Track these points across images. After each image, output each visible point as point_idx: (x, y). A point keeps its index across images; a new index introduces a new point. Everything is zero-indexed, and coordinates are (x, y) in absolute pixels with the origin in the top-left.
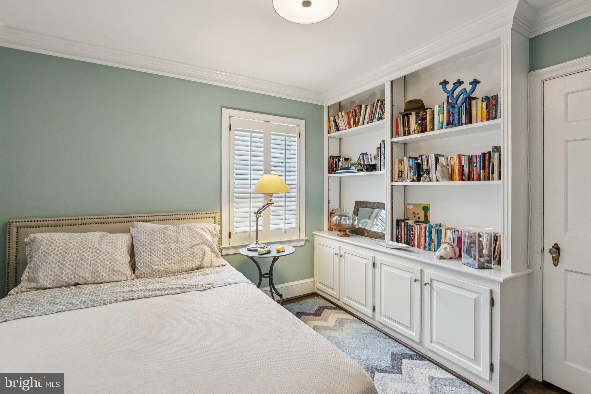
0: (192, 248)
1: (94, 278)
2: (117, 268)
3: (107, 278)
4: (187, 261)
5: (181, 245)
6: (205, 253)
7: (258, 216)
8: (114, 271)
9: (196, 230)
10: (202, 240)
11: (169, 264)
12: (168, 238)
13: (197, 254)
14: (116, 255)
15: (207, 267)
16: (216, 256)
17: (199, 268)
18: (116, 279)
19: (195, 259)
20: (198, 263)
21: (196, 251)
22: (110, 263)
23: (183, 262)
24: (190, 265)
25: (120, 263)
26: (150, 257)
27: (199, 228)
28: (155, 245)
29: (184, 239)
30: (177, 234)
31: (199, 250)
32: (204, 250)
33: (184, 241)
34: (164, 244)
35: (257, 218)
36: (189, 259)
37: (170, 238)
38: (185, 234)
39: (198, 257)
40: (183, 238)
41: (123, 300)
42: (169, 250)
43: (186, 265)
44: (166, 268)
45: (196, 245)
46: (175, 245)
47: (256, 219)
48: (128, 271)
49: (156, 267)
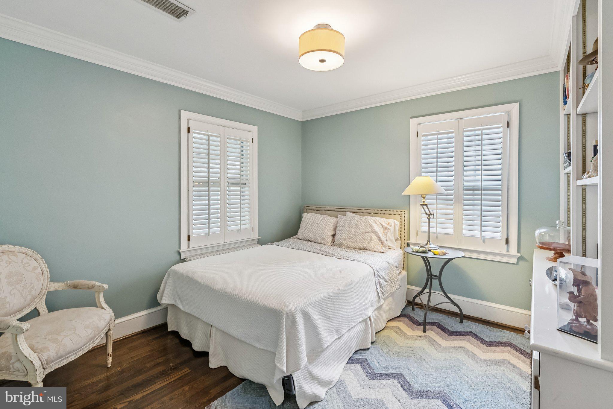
0: (364, 234)
1: (315, 239)
2: (324, 236)
3: (319, 241)
4: (359, 242)
5: (358, 231)
6: (371, 239)
7: (429, 217)
8: (322, 238)
9: (370, 221)
10: (371, 229)
11: (349, 241)
12: (352, 224)
13: (366, 239)
14: (325, 229)
15: (370, 250)
16: (382, 245)
17: (365, 249)
18: (323, 243)
19: (364, 242)
20: (365, 246)
21: (366, 237)
22: (322, 233)
23: (356, 242)
24: (360, 245)
25: (326, 234)
26: (340, 235)
27: (372, 221)
28: (344, 227)
29: (361, 227)
30: (357, 223)
31: (368, 237)
32: (372, 237)
33: (360, 228)
34: (349, 228)
35: (429, 219)
36: (360, 241)
37: (353, 225)
38: (362, 223)
39: (366, 241)
40: (360, 225)
41: (306, 250)
42: (351, 232)
43: (357, 245)
44: (346, 243)
45: (367, 232)
46: (355, 229)
47: (427, 220)
48: (330, 239)
49: (342, 242)
